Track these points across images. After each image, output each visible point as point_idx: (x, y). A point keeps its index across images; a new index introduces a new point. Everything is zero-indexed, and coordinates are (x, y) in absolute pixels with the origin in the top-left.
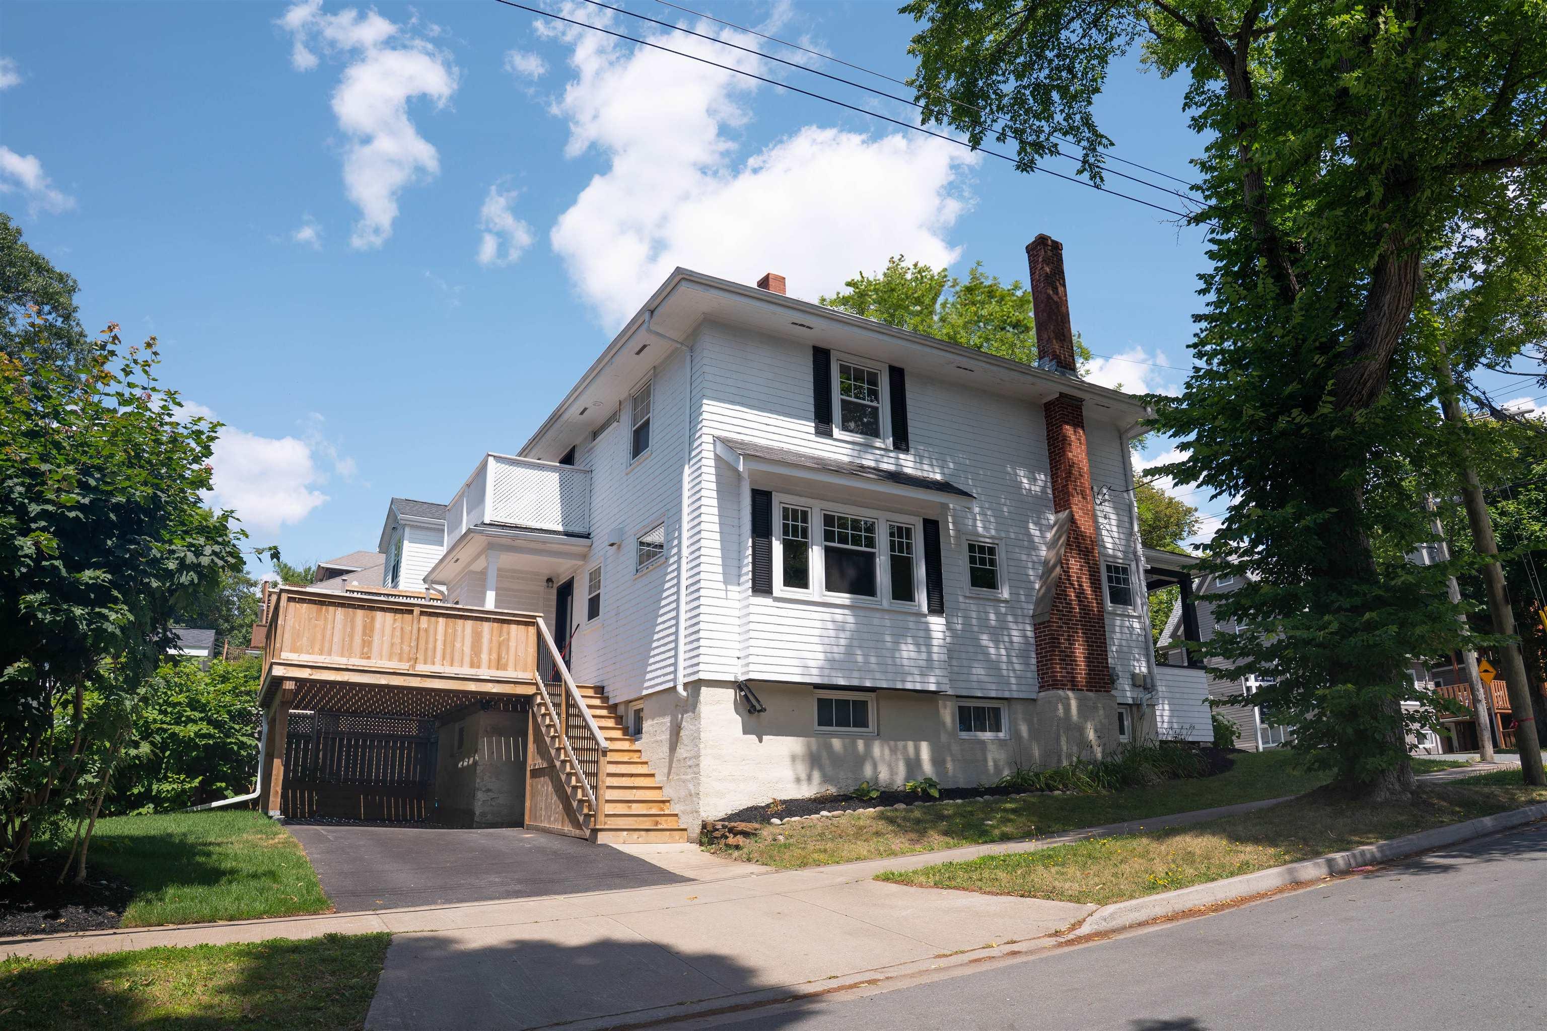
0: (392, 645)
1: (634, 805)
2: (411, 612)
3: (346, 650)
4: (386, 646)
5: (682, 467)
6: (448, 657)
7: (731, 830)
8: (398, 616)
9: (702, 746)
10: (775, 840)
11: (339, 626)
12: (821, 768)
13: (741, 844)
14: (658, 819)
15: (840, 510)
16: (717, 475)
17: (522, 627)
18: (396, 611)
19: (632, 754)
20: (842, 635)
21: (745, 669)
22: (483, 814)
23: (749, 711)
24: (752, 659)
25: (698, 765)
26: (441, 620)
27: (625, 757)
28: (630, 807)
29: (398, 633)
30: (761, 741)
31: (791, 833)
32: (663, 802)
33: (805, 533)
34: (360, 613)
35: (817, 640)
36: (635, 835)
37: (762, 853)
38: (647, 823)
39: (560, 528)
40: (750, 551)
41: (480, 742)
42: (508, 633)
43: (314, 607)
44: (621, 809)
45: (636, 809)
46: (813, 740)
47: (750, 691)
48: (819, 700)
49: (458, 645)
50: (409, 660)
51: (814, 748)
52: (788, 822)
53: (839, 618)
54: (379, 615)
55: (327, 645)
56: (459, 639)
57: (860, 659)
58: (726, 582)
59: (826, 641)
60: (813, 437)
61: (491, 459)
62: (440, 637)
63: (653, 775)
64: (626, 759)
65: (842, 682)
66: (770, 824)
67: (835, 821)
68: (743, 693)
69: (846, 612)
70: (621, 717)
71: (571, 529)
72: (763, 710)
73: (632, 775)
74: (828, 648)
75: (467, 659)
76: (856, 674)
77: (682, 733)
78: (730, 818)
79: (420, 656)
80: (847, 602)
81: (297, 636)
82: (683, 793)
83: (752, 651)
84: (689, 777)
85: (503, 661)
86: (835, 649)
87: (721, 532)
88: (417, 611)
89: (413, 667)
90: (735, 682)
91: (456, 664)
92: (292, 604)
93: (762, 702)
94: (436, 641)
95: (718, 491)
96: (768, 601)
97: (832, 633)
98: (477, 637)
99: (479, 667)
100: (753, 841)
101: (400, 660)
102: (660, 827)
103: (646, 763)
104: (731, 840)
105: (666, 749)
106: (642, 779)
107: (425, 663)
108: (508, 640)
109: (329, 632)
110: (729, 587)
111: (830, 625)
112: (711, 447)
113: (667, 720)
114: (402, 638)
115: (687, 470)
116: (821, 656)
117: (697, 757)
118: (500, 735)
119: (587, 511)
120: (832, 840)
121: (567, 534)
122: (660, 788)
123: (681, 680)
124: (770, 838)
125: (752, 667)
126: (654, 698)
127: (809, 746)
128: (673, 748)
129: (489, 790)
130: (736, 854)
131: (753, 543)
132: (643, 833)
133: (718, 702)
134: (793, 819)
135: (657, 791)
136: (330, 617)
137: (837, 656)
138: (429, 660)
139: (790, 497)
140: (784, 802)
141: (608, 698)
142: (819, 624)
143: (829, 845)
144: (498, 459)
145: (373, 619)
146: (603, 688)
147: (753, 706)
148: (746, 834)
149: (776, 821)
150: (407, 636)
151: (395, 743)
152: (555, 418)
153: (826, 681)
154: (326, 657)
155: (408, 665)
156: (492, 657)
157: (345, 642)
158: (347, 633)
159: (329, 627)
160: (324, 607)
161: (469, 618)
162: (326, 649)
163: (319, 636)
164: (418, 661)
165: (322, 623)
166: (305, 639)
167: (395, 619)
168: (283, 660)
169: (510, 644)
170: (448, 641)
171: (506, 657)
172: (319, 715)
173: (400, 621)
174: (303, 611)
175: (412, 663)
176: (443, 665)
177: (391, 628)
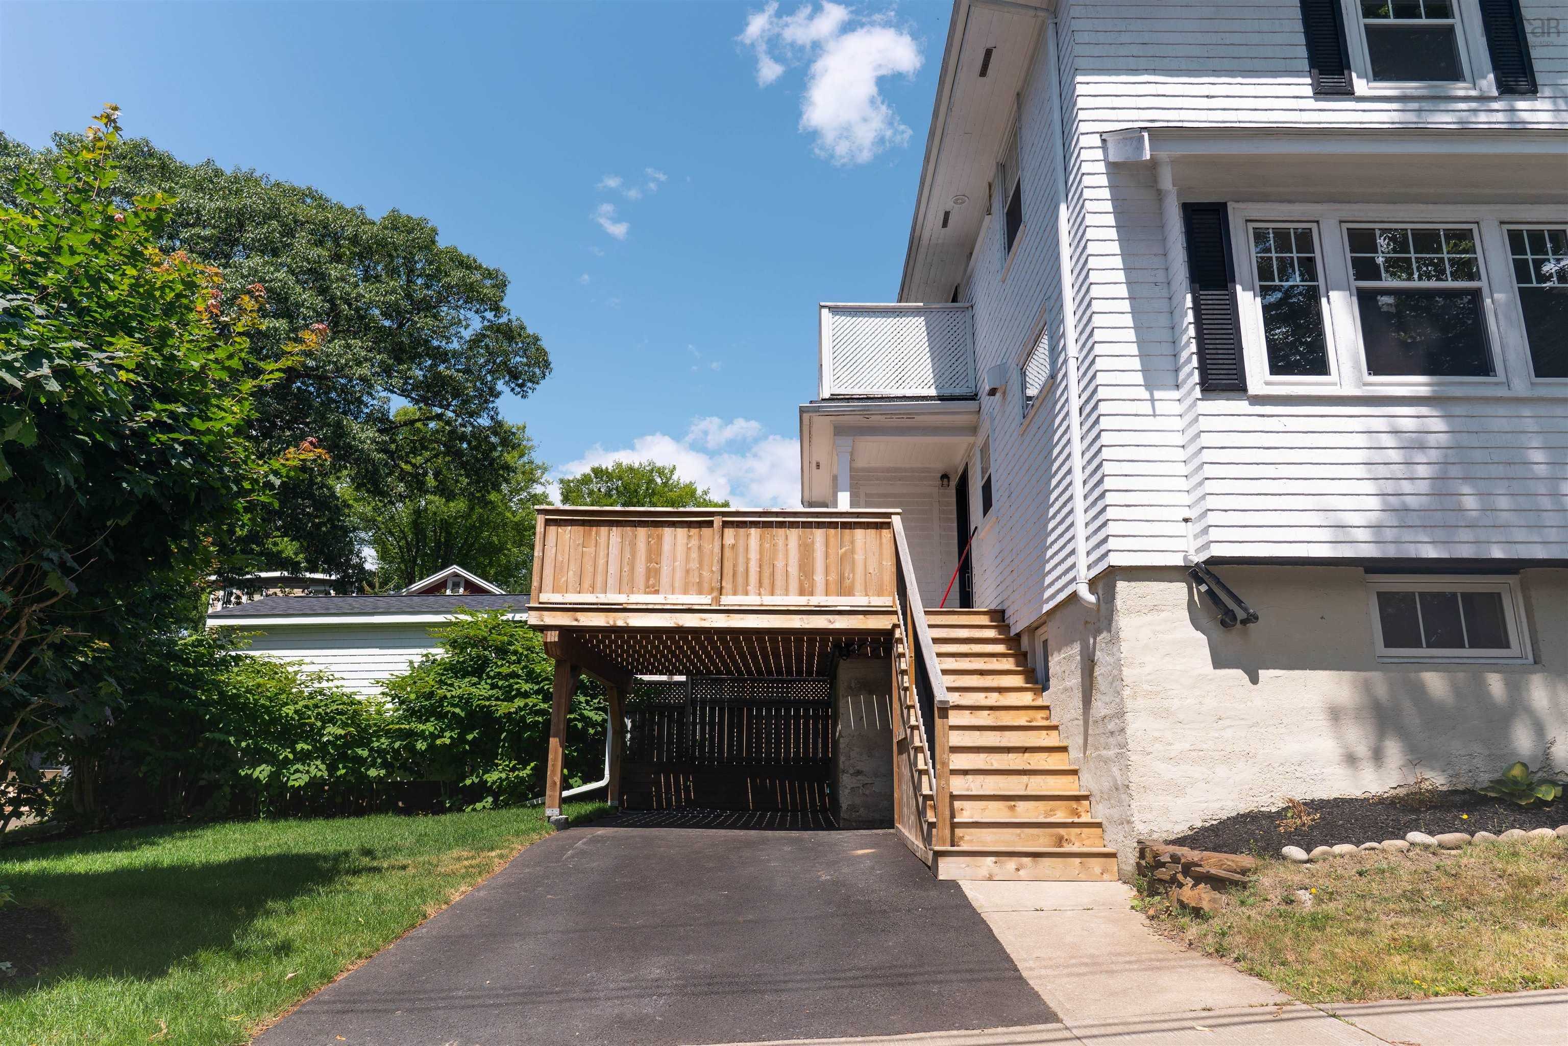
0: (688, 572)
1: (1021, 805)
2: (710, 524)
3: (627, 584)
4: (679, 575)
5: (1057, 208)
6: (766, 581)
7: (1187, 869)
8: (694, 531)
9: (1127, 692)
10: (1289, 901)
11: (614, 551)
12: (1403, 734)
13: (1205, 905)
14: (1062, 831)
15: (1384, 216)
16: (1114, 199)
17: (872, 532)
18: (689, 525)
19: (1031, 713)
20: (1420, 457)
21: (1201, 541)
22: (852, 808)
23: (1223, 623)
24: (1212, 518)
25: (1123, 730)
26: (753, 531)
27: (1021, 719)
28: (1012, 808)
29: (694, 555)
30: (1254, 680)
31: (1330, 885)
32: (1077, 798)
33: (1309, 268)
34: (642, 532)
35: (1360, 471)
36: (1011, 864)
37: (1253, 937)
38: (1040, 841)
39: (933, 392)
40: (1190, 317)
41: (841, 703)
42: (852, 542)
43: (579, 529)
44: (995, 812)
45: (1026, 812)
46: (1376, 677)
47: (1218, 582)
48: (1380, 595)
49: (780, 565)
50: (712, 590)
51: (1381, 691)
52: (1324, 857)
53: (1408, 424)
54: (668, 532)
55: (600, 579)
56: (781, 555)
57: (1470, 502)
58: (1150, 386)
59: (1382, 471)
60: (1312, 104)
61: (825, 312)
62: (754, 556)
63: (1064, 749)
64: (1023, 722)
65: (1430, 552)
66: (1279, 856)
67: (1448, 860)
68: (1203, 588)
69: (1424, 410)
70: (1025, 655)
71: (947, 392)
72: (1252, 618)
73: (1025, 750)
74: (1390, 487)
75: (794, 584)
76: (1465, 535)
77: (1098, 671)
78: (1196, 839)
79: (727, 584)
80: (1424, 391)
81: (558, 569)
82: (1106, 784)
83: (1211, 502)
84: (1111, 753)
85: (847, 582)
86: (1407, 487)
87: (1131, 298)
88: (717, 521)
89: (717, 600)
90: (1186, 568)
91: (777, 591)
92: (552, 529)
93: (1248, 601)
94: (747, 560)
95: (1118, 227)
96: (1242, 406)
97: (1395, 456)
98: (806, 551)
99: (812, 594)
100: (1235, 900)
101: (700, 592)
102: (1067, 848)
103: (1055, 728)
104: (1189, 893)
105: (1077, 701)
106: (1044, 755)
107: (734, 593)
108: (853, 551)
109: (601, 562)
110: (1158, 394)
111: (1388, 440)
112: (1099, 154)
113: (1076, 649)
114: (701, 562)
115: (1064, 212)
116: (1374, 503)
117: (1121, 714)
118: (871, 693)
119: (970, 360)
120: (1444, 912)
121: (941, 398)
122: (1074, 772)
123: (1084, 574)
124: (1276, 897)
125: (1214, 534)
126: (1058, 615)
127: (1367, 687)
128: (1087, 701)
129: (859, 773)
130: (1194, 930)
131: (1195, 300)
132: (1026, 860)
133: (1155, 608)
134: (1338, 849)
135: (1070, 778)
136: (602, 540)
137: (1411, 501)
138: (740, 588)
139: (1268, 206)
140: (1314, 805)
141: (1008, 627)
142: (1361, 440)
143: (1436, 931)
144: (835, 310)
145: (660, 538)
146: (1003, 612)
147: (1229, 613)
148: (1218, 883)
149: (1294, 852)
150: (706, 559)
152: (914, 244)
153: (1391, 552)
154: (599, 595)
155: (710, 597)
156: (830, 578)
157: (623, 573)
158: (626, 561)
159: (602, 554)
160: (594, 529)
161: (793, 525)
162: (599, 584)
163: (589, 568)
164: (724, 591)
165: (592, 550)
166: (571, 573)
167: (689, 537)
168: (540, 603)
169: (856, 556)
170: (766, 558)
171: (851, 576)
172: (692, 680)
173: (696, 537)
174: (567, 536)
175: (715, 594)
176: (760, 594)
177: (685, 549)
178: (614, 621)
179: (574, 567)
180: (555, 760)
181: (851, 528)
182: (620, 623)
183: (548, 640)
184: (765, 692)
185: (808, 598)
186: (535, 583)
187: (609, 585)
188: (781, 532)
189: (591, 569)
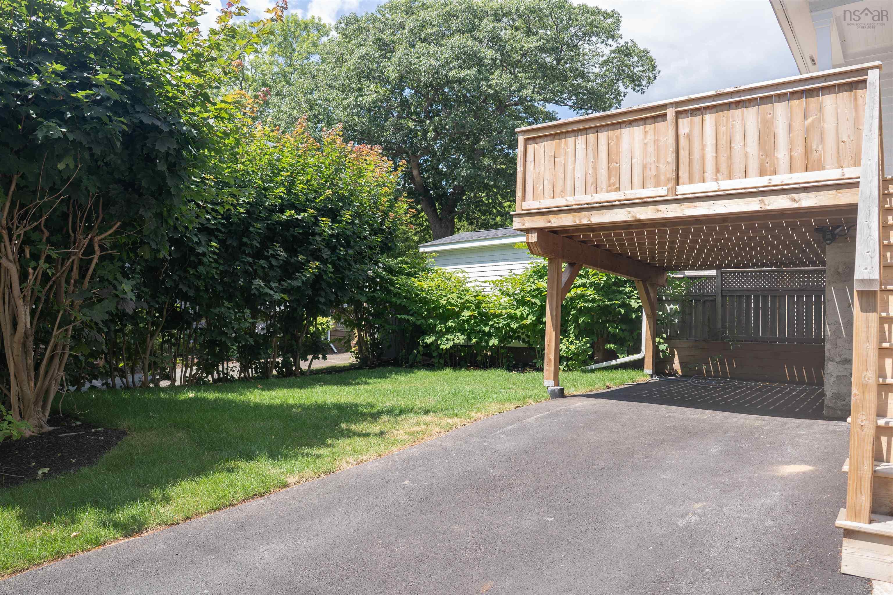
0: (644, 166)
2: (664, 117)
3: (592, 184)
4: (637, 170)
6: (723, 166)
8: (650, 127)
11: (580, 156)
18: (645, 122)
26: (708, 117)
29: (651, 149)
42: (820, 110)
49: (737, 146)
50: (669, 180)
54: (625, 132)
55: (569, 184)
56: (738, 137)
62: (710, 140)
75: (753, 165)
79: (683, 174)
81: (536, 180)
85: (815, 156)
88: (670, 112)
89: (673, 190)
92: (531, 146)
94: (703, 146)
98: (767, 127)
99: (774, 173)
101: (657, 185)
107: (691, 181)
108: (821, 120)
109: (570, 167)
114: (657, 155)
138: (697, 176)
145: (619, 139)
150: (662, 151)
151: (809, 297)
154: (568, 198)
155: (666, 188)
156: (795, 154)
157: (588, 176)
158: (590, 164)
159: (570, 160)
160: (563, 140)
161: (750, 103)
162: (569, 189)
163: (560, 175)
164: (680, 181)
165: (562, 159)
166: (546, 182)
167: (645, 132)
168: (523, 210)
169: (825, 125)
170: (722, 142)
171: (820, 147)
172: (722, 273)
173: (652, 132)
174: (542, 151)
175: (671, 184)
176: (717, 180)
177: (642, 145)
178: (580, 220)
179: (548, 176)
180: (550, 341)
181: (818, 96)
182: (585, 222)
183: (530, 241)
184: (801, 282)
185: (768, 177)
186: (519, 194)
187: (576, 188)
188: (737, 113)
189: (562, 176)
